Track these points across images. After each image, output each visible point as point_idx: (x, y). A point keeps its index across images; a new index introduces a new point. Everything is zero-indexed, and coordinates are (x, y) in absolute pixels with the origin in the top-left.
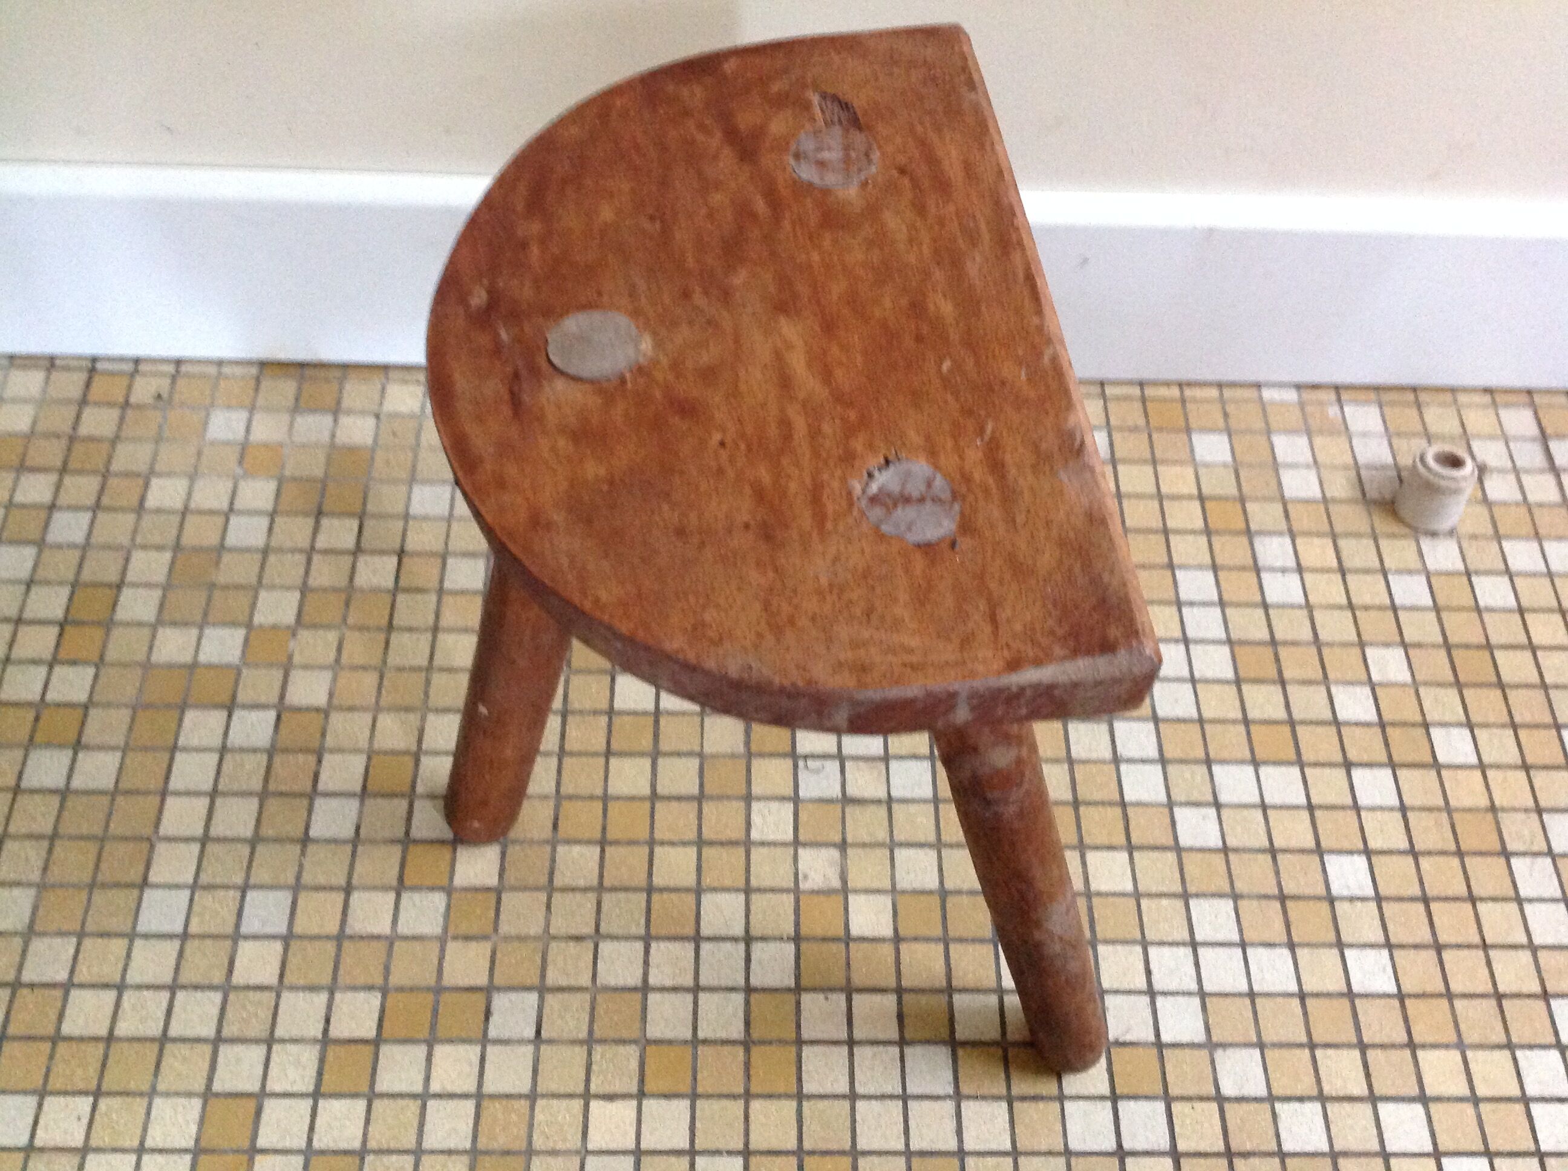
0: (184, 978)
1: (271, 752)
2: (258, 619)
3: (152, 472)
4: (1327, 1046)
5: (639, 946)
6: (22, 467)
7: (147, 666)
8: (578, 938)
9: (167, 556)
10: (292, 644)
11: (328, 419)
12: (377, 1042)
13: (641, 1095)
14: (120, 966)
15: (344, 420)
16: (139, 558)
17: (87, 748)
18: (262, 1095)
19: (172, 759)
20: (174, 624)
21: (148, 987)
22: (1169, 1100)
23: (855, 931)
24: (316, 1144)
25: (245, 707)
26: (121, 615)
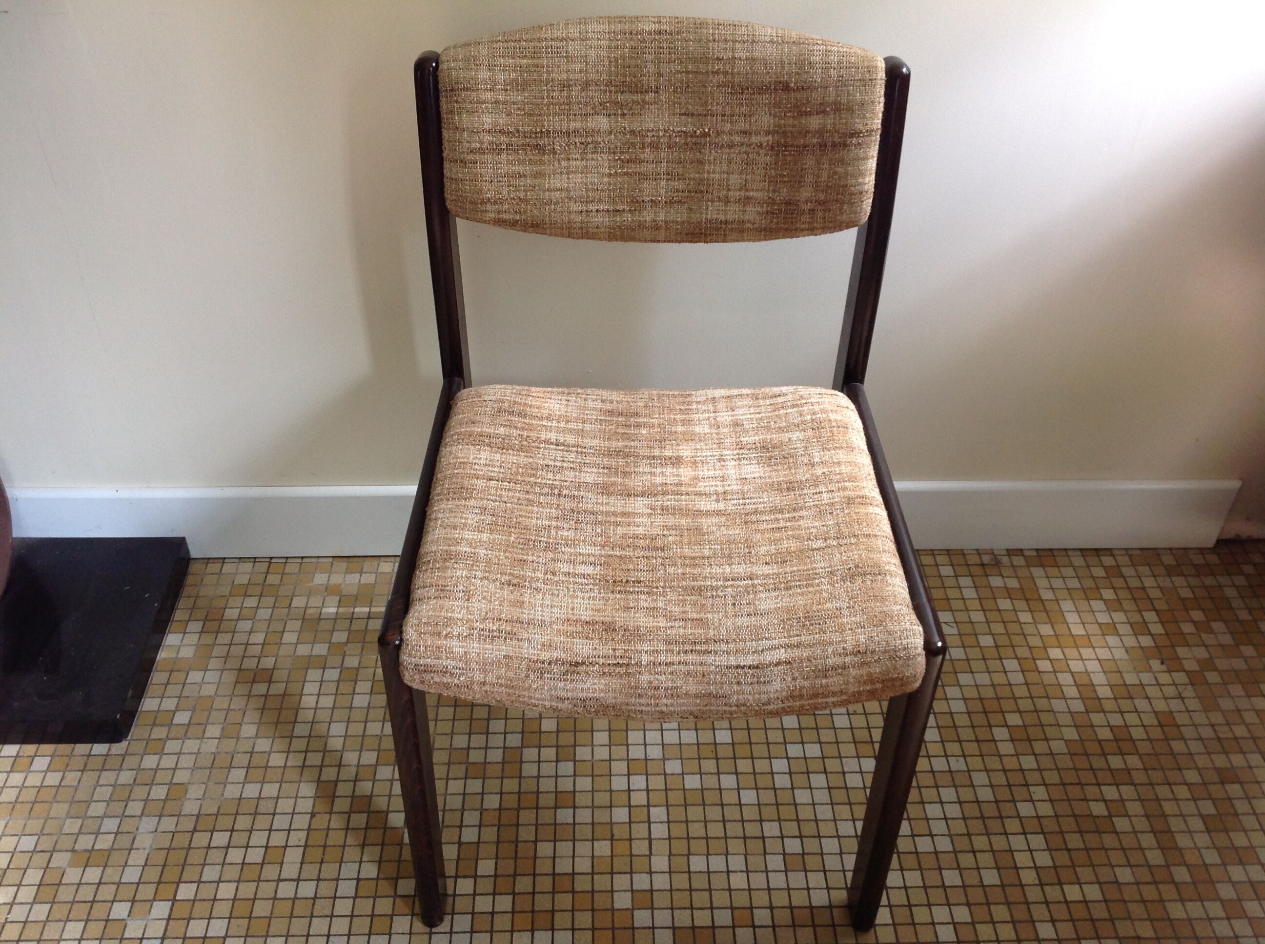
0: (309, 749)
1: (338, 681)
3: (293, 596)
4: (704, 758)
5: (467, 736)
6: (245, 595)
8: (446, 734)
9: (300, 622)
10: (345, 649)
11: (358, 575)
12: (376, 766)
13: (466, 778)
15: (363, 575)
16: (289, 623)
18: (337, 782)
22: (647, 775)
23: (543, 729)
24: (356, 794)
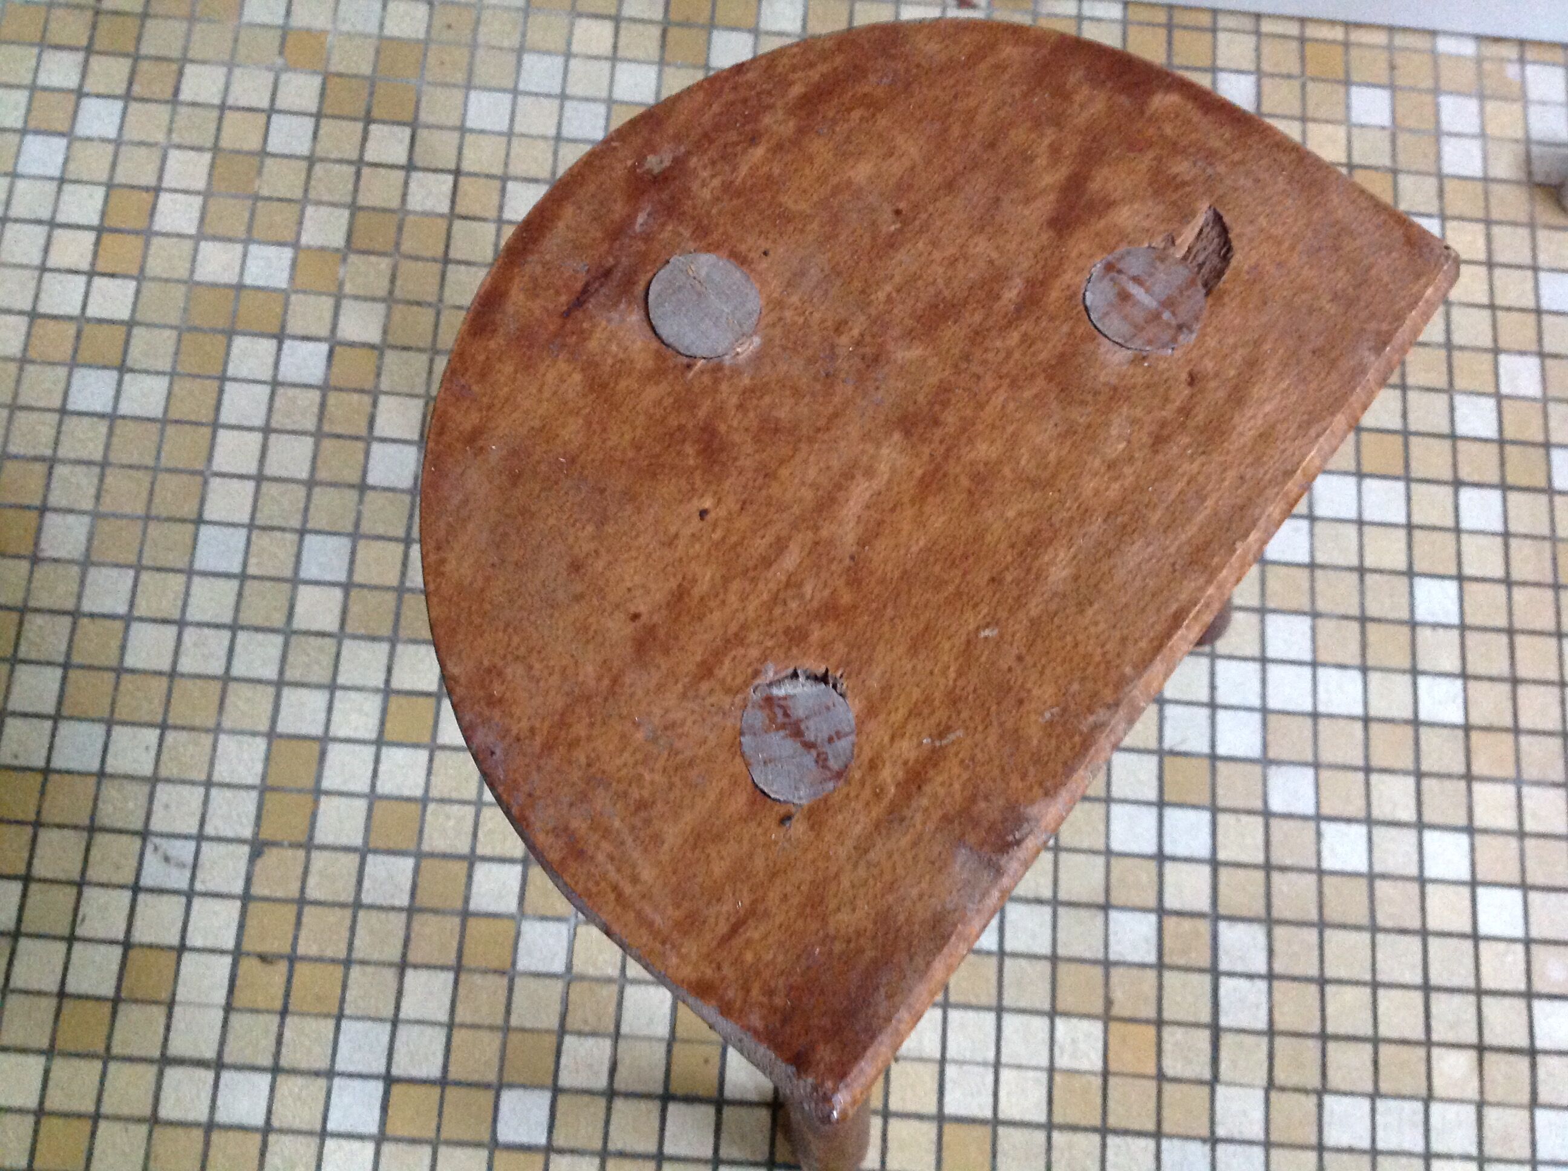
2: (304, 240)
7: (191, 284)
14: (180, 603)
17: (132, 370)
19: (221, 392)
20: (215, 238)
21: (208, 625)
25: (295, 337)
26: (161, 223)
